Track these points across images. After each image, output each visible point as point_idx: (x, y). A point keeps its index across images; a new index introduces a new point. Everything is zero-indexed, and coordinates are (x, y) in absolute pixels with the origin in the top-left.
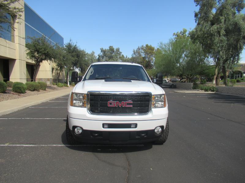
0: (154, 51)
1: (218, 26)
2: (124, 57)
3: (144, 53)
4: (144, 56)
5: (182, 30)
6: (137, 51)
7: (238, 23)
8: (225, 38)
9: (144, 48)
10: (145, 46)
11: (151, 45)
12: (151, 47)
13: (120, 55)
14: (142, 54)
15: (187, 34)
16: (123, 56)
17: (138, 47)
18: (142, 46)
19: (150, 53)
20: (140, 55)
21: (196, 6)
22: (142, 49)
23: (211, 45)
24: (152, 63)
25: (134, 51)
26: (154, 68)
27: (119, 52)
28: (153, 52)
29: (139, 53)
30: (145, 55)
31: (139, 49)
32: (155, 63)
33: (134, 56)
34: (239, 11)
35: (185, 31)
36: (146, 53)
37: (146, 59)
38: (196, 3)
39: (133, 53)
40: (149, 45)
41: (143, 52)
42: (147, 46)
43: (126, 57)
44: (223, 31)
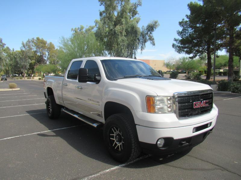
0: (47, 45)
1: (121, 27)
2: (10, 50)
3: (35, 47)
4: (35, 50)
5: (80, 27)
6: (26, 43)
7: (134, 26)
8: (125, 38)
9: (35, 41)
10: (36, 39)
11: (42, 39)
12: (43, 40)
13: (4, 47)
14: (33, 47)
15: (84, 30)
16: (8, 48)
17: (28, 40)
18: (33, 39)
19: (42, 47)
20: (31, 49)
21: (100, 5)
22: (33, 42)
23: (112, 43)
24: (45, 58)
25: (23, 44)
26: (48, 63)
27: (2, 43)
28: (45, 47)
29: (29, 47)
30: (36, 48)
31: (29, 41)
32: (48, 58)
33: (24, 49)
34: (133, 16)
35: (82, 28)
36: (37, 46)
37: (38, 54)
38: (100, 2)
39: (22, 46)
40: (40, 38)
41: (34, 45)
42: (38, 39)
43: (13, 50)
44: (124, 32)
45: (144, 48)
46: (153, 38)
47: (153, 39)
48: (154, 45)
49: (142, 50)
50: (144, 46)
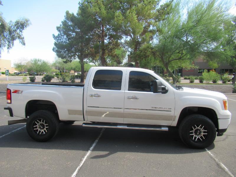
45: (12, 47)
46: (22, 36)
47: (23, 38)
48: (24, 44)
49: (8, 48)
50: (11, 44)
